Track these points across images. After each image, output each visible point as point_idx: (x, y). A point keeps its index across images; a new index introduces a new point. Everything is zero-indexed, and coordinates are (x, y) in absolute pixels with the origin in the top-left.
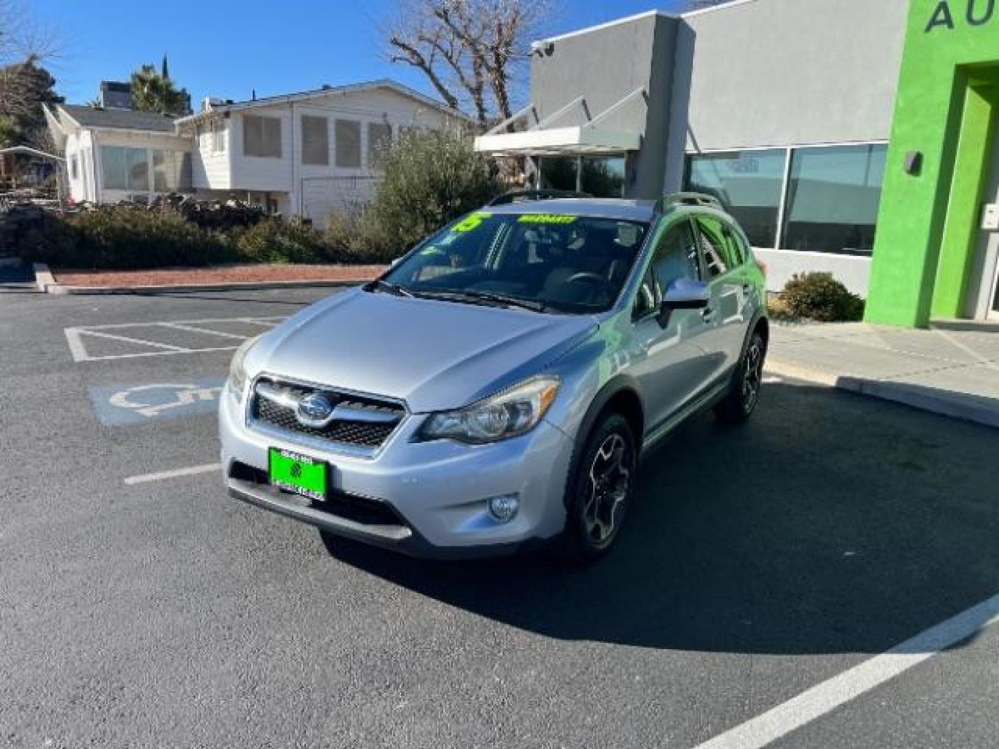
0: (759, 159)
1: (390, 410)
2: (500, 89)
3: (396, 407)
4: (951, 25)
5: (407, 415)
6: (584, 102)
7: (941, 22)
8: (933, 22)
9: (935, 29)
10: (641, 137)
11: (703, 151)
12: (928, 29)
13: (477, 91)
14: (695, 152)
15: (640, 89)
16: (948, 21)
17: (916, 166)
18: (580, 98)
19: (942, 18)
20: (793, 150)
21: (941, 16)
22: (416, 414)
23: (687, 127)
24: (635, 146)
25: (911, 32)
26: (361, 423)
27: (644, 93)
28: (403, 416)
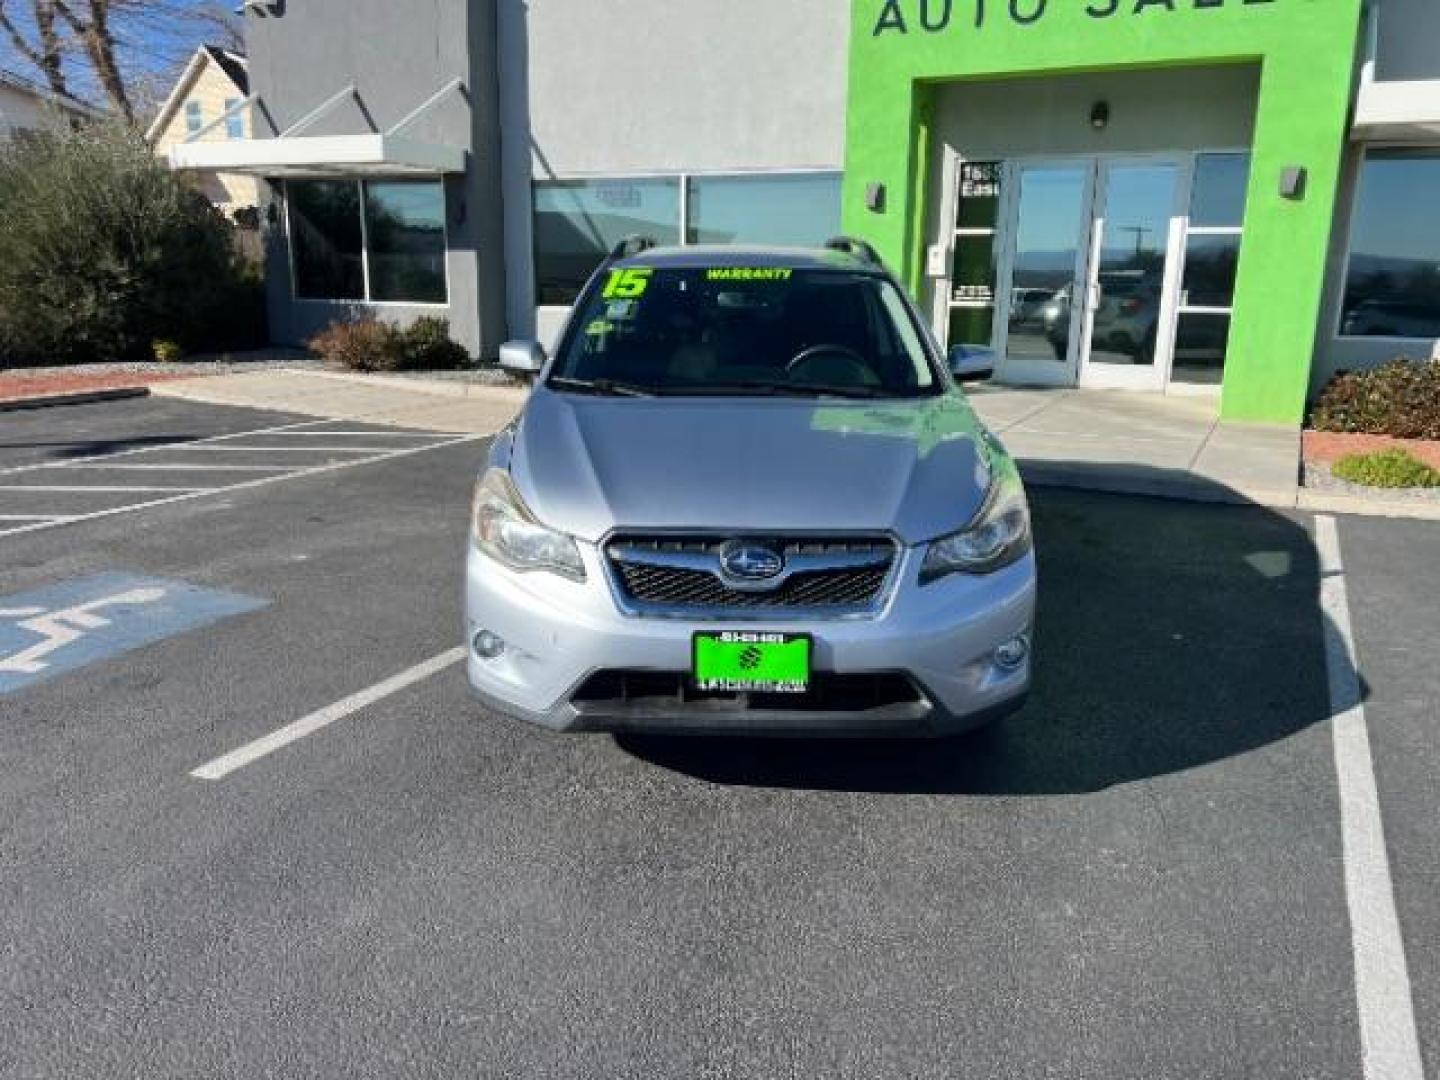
0: (642, 189)
1: (869, 547)
2: (104, 60)
3: (881, 541)
4: (903, 29)
5: (899, 548)
6: (356, 96)
7: (890, 25)
8: (882, 24)
9: (885, 31)
10: (466, 153)
11: (560, 176)
12: (877, 32)
13: (52, 62)
14: (547, 177)
15: (455, 83)
16: (900, 24)
17: (879, 203)
18: (350, 88)
19: (890, 20)
20: (689, 180)
21: (891, 17)
22: (915, 546)
23: (532, 142)
24: (458, 166)
25: (856, 35)
26: (832, 573)
27: (462, 88)
28: (893, 553)
